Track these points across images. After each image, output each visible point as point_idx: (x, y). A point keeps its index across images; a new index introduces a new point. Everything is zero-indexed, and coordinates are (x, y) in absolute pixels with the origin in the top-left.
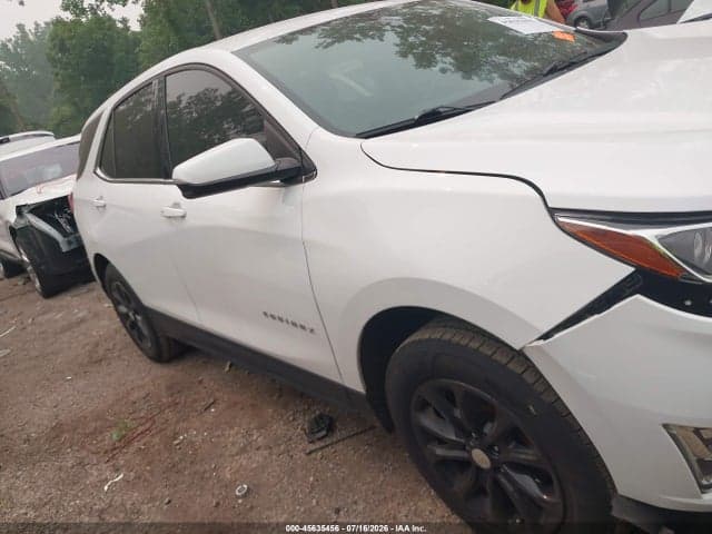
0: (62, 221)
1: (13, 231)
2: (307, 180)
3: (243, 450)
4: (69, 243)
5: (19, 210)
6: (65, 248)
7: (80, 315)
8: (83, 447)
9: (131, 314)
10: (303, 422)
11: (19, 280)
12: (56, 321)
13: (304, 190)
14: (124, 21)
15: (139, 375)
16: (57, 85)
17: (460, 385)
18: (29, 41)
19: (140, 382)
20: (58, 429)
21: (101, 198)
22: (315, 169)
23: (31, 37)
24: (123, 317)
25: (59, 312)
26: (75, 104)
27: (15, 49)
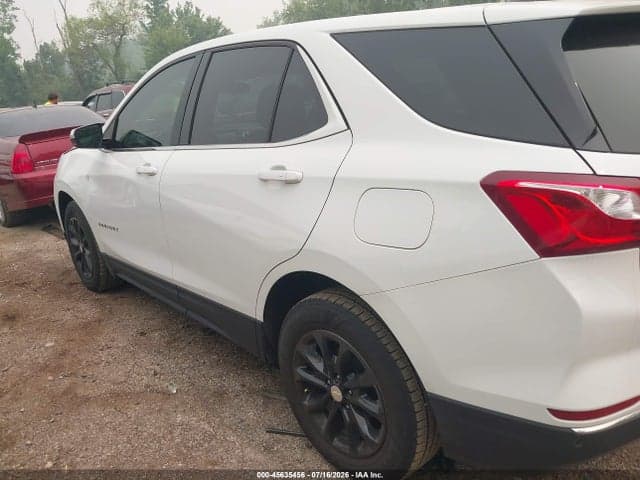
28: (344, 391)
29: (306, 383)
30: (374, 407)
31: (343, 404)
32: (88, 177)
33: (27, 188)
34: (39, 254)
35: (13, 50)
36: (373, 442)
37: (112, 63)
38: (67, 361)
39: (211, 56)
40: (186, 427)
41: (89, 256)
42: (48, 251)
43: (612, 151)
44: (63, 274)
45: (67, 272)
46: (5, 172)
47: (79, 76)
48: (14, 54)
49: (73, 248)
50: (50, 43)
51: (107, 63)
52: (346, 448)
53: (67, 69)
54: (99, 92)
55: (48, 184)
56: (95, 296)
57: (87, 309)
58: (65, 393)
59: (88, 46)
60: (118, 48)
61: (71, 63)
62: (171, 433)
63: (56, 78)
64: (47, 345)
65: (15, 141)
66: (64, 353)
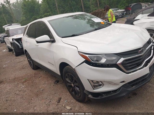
0: (20, 42)
1: (11, 43)
2: (54, 42)
3: (44, 84)
4: (21, 47)
5: (13, 39)
6: (20, 47)
7: (22, 60)
8: (19, 81)
9: (30, 61)
10: (54, 81)
11: (11, 52)
12: (17, 61)
13: (54, 44)
14: (38, 1)
15: (30, 71)
16: (23, 13)
17: (70, 74)
18: (18, 3)
19: (30, 73)
20: (15, 78)
21: (26, 40)
22: (55, 41)
23: (19, 2)
24: (29, 61)
25: (18, 59)
26: (26, 17)
27: (15, 4)
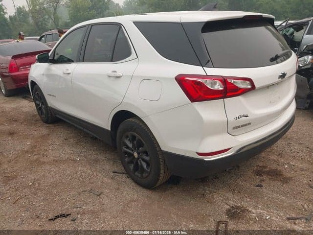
28: (138, 154)
29: (126, 152)
30: (147, 158)
31: (138, 158)
32: (43, 74)
33: (15, 79)
34: (22, 108)
35: (4, 10)
36: (147, 171)
37: (52, 17)
38: (36, 149)
39: (92, 27)
40: (82, 172)
41: (44, 108)
42: (26, 107)
43: (214, 67)
44: (33, 116)
45: (34, 116)
46: (6, 72)
47: (37, 23)
48: (4, 12)
49: (37, 105)
50: (21, 7)
51: (50, 17)
52: (139, 175)
53: (31, 20)
54: (46, 33)
55: (26, 77)
56: (46, 125)
57: (43, 130)
58: (36, 161)
59: (40, 9)
60: (55, 9)
61: (33, 17)
62: (76, 173)
63: (25, 24)
64: (28, 144)
65: (10, 58)
66: (35, 147)
